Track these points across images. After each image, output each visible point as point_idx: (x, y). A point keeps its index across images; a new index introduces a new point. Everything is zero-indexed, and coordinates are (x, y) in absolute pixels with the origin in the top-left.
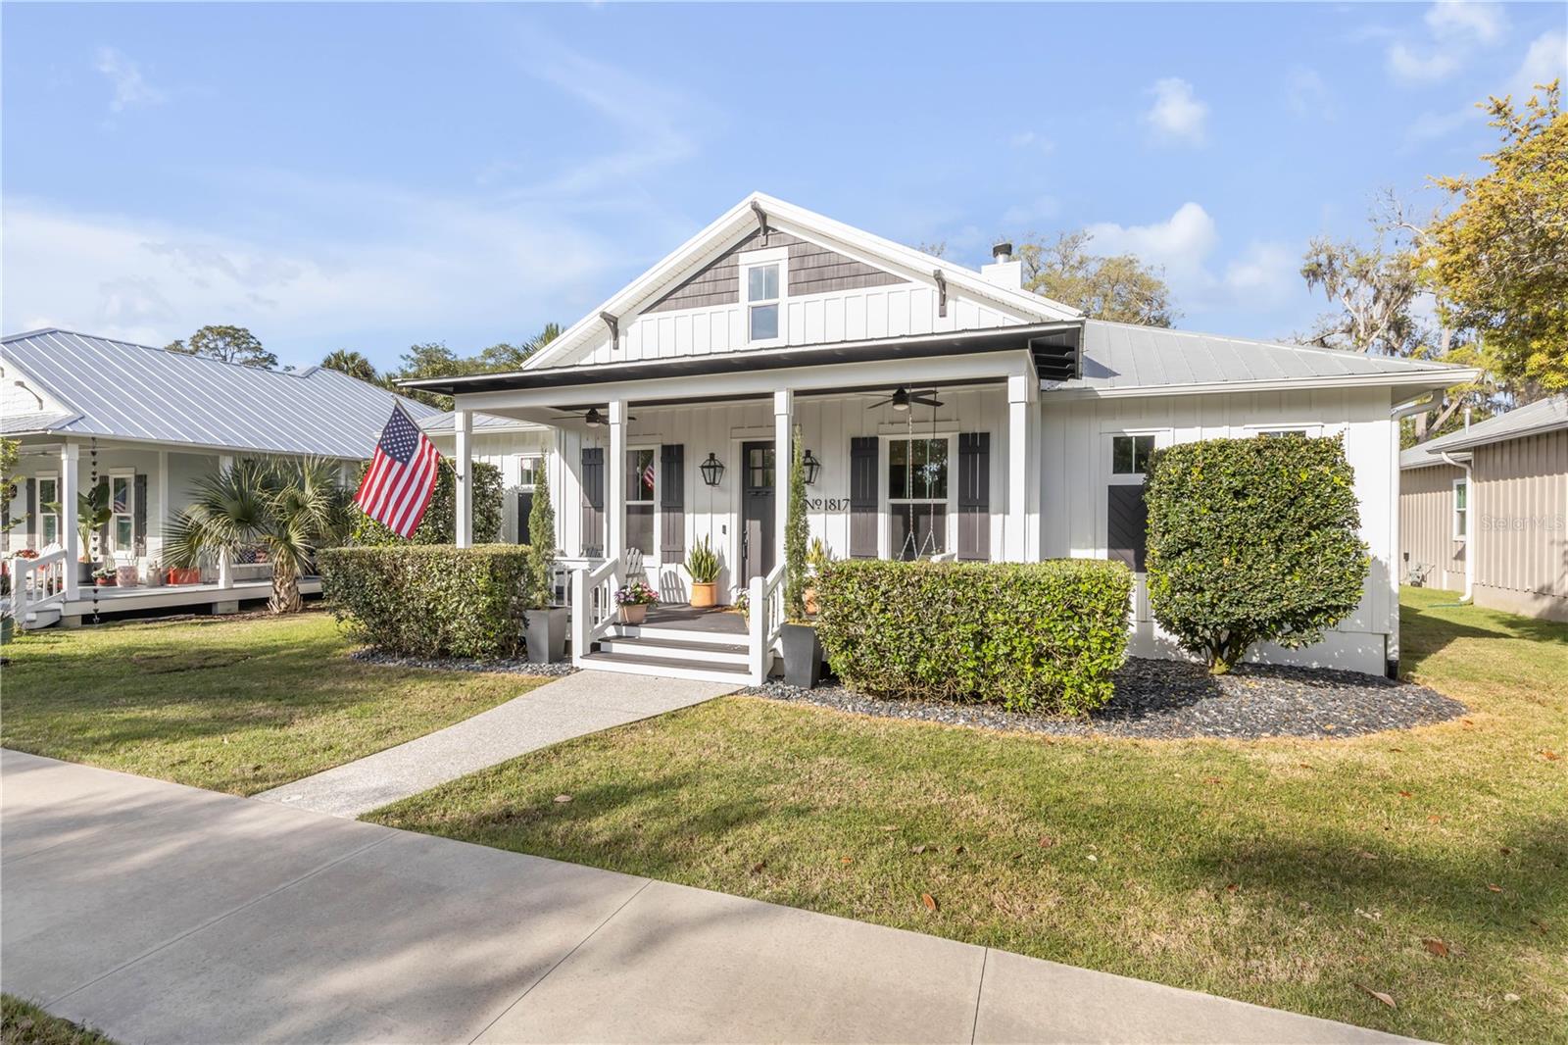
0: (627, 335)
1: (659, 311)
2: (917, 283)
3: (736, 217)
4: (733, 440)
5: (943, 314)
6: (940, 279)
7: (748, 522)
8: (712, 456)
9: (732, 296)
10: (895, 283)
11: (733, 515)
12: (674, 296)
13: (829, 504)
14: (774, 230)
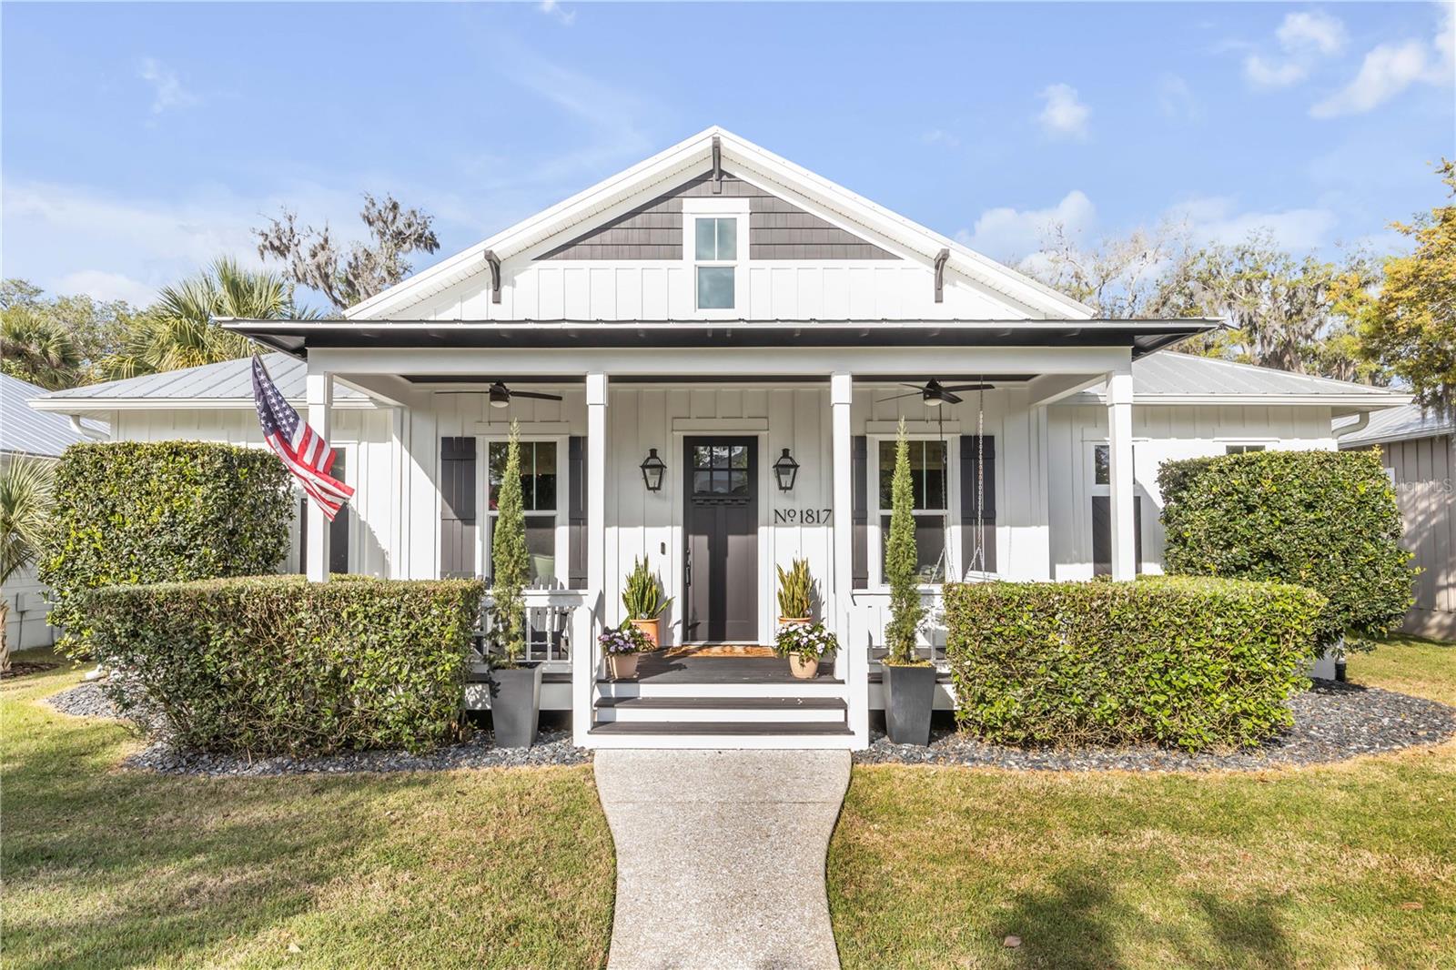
0: (514, 285)
1: (566, 258)
2: (909, 261)
3: (689, 153)
4: (675, 433)
5: (939, 300)
6: (941, 262)
7: (691, 537)
8: (653, 453)
9: (674, 251)
10: (884, 258)
11: (675, 528)
12: (587, 241)
13: (805, 516)
14: (730, 176)
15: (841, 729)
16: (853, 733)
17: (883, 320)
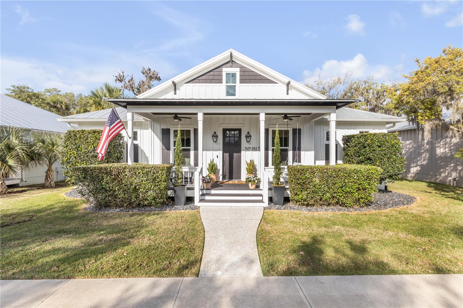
0: (179, 90)
1: (193, 83)
2: (280, 84)
3: (224, 56)
4: (220, 128)
5: (288, 94)
6: (288, 84)
7: (224, 154)
8: (215, 132)
9: (220, 81)
10: (274, 83)
11: (220, 151)
12: (198, 79)
13: (253, 148)
14: (235, 62)
15: (261, 201)
16: (264, 202)
17: (273, 99)
